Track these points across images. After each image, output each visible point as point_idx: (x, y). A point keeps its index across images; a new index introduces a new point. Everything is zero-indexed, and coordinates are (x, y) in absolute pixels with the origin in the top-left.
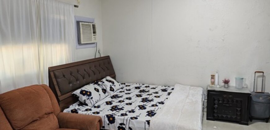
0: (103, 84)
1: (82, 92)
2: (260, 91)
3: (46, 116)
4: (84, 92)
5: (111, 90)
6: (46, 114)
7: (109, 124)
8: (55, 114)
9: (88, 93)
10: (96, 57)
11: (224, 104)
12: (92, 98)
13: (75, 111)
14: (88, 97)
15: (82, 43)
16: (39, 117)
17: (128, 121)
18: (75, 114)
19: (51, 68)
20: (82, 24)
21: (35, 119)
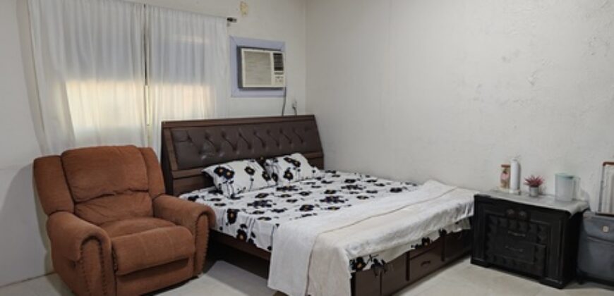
0: (275, 164)
1: (217, 171)
2: (607, 212)
3: (130, 192)
4: (221, 171)
5: (285, 177)
6: (130, 189)
7: (227, 224)
8: (150, 195)
9: (229, 174)
10: (285, 114)
11: (509, 232)
12: (232, 182)
13: (193, 199)
14: (225, 180)
15: (244, 86)
16: (116, 191)
17: (252, 222)
18: (191, 202)
19: (167, 123)
20: (245, 52)
21: (107, 192)
